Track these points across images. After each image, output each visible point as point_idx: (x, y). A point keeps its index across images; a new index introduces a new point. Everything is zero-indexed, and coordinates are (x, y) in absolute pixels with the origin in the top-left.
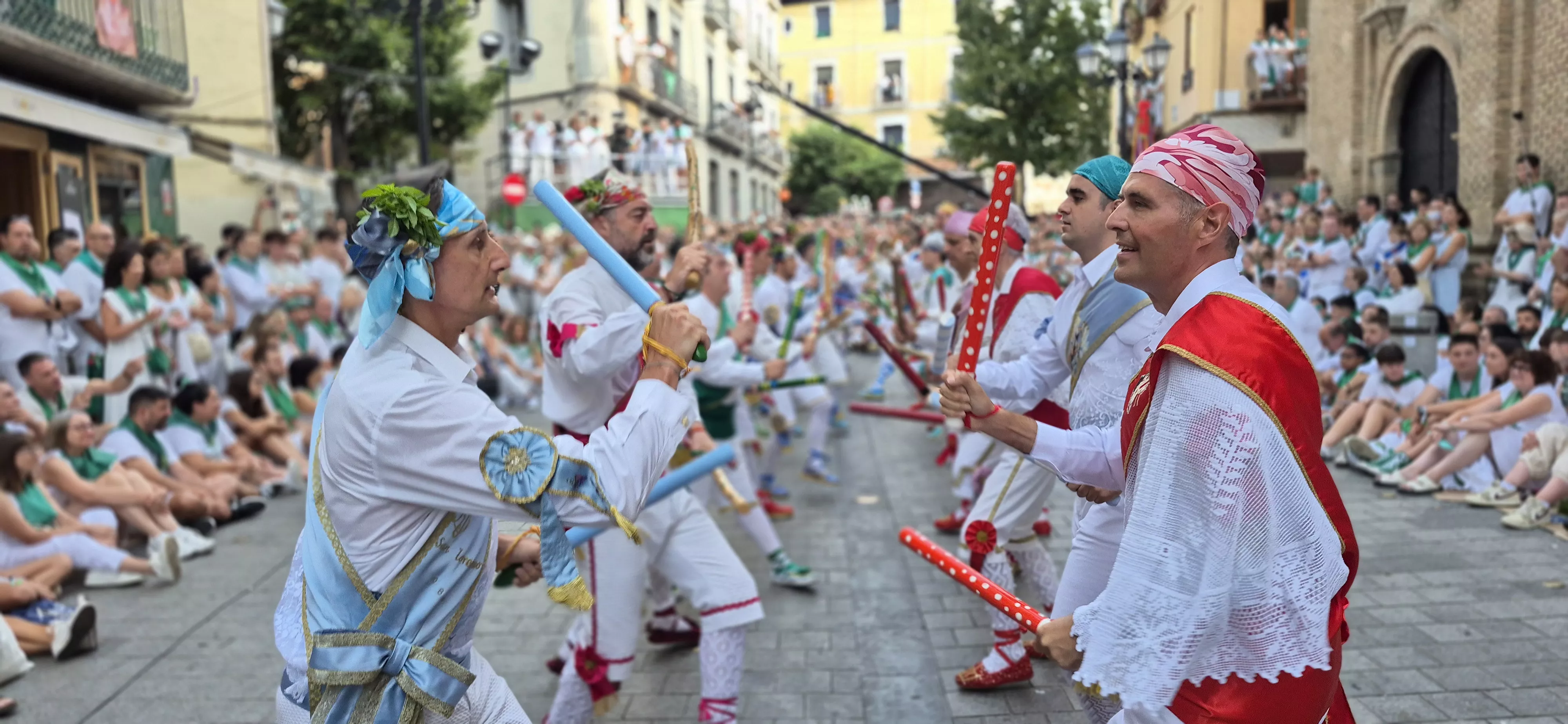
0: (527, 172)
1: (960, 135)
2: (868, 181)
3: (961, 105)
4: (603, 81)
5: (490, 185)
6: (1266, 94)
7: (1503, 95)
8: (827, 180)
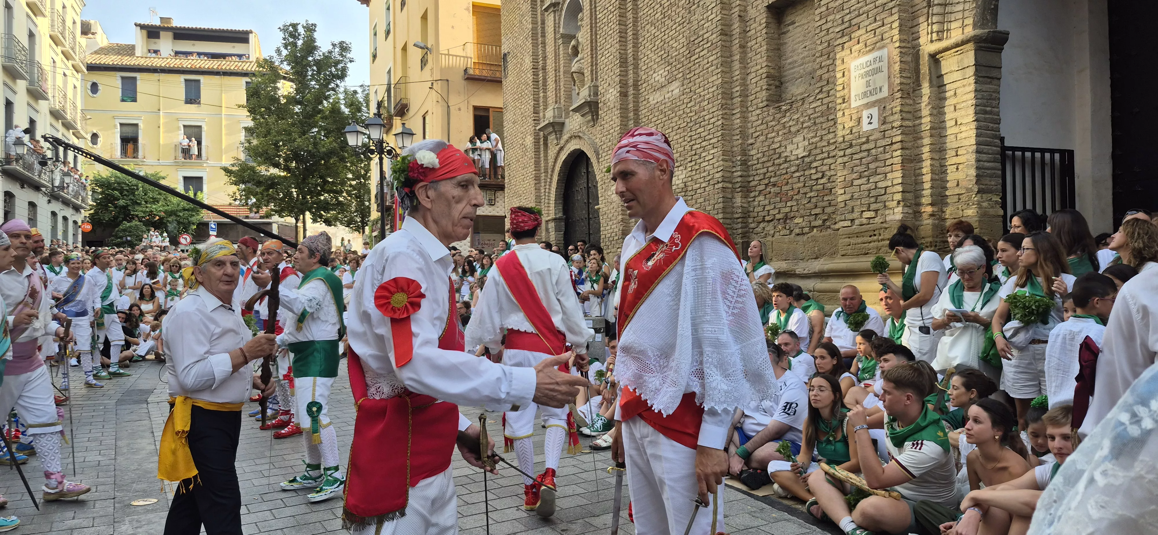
1: (250, 185)
3: (252, 164)
8: (129, 217)
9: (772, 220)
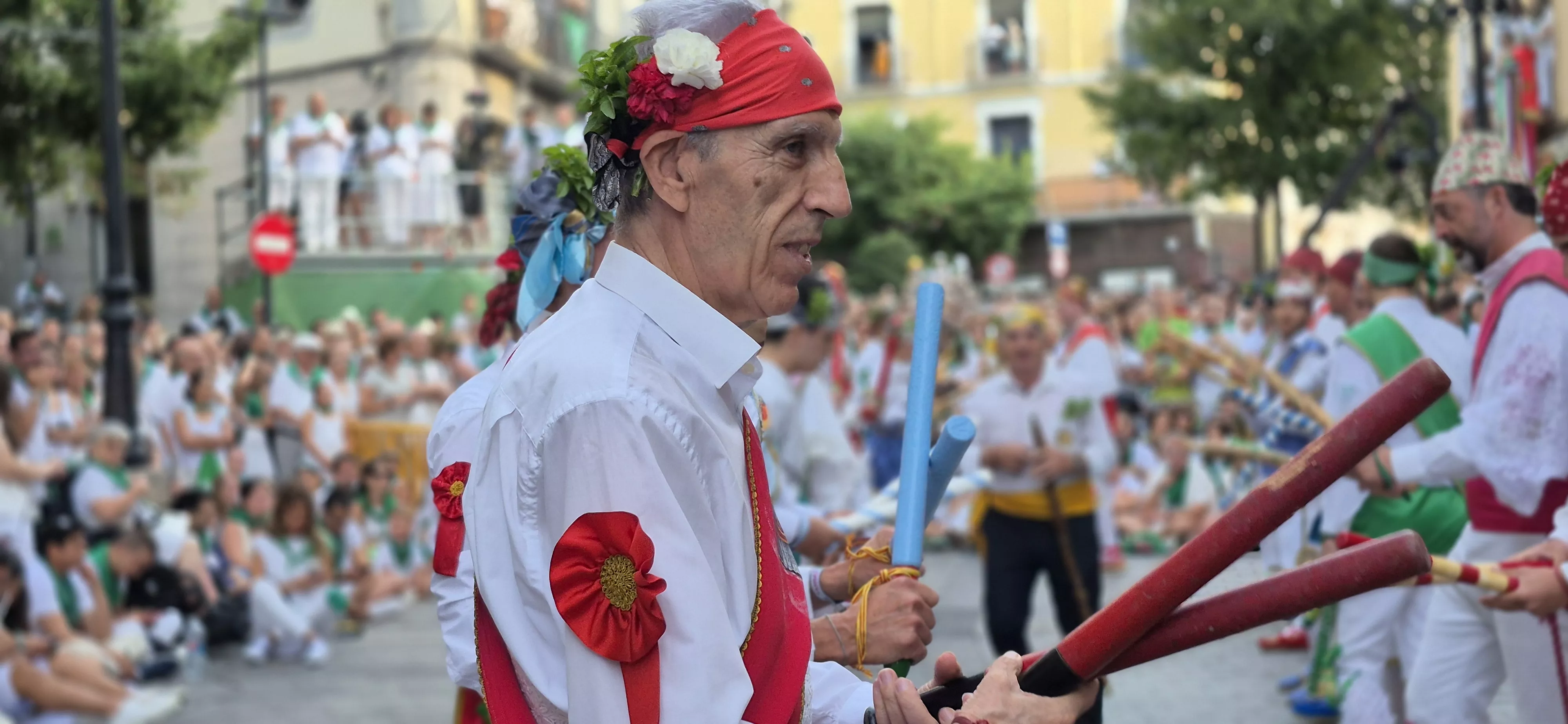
0: (295, 211)
1: (1147, 129)
2: (963, 224)
3: (1148, 72)
4: (448, 35)
5: (223, 238)
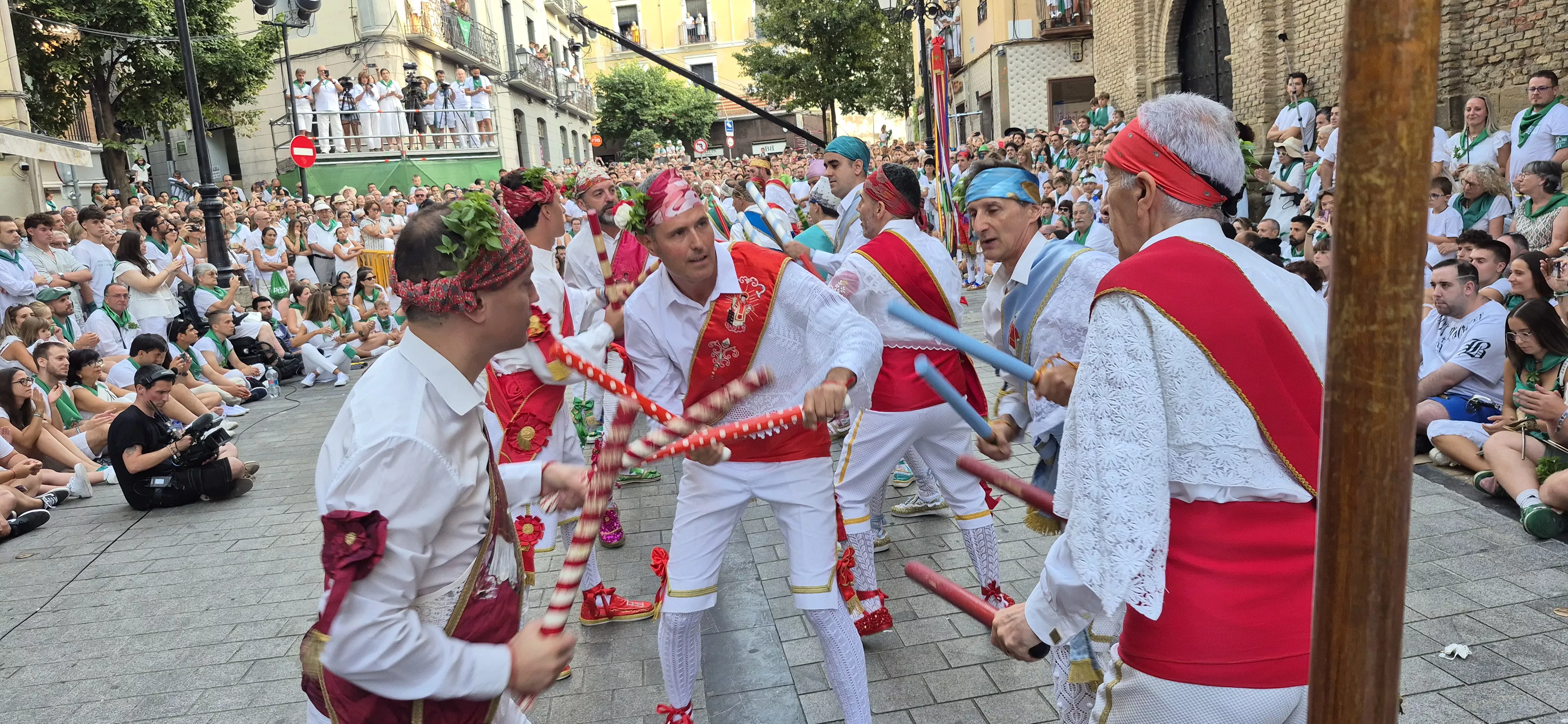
1: (768, 73)
2: (680, 123)
3: (766, 43)
4: (391, 31)
5: (276, 148)
6: (1056, 22)
7: (1269, 18)
8: (639, 124)
9: (1500, 62)
